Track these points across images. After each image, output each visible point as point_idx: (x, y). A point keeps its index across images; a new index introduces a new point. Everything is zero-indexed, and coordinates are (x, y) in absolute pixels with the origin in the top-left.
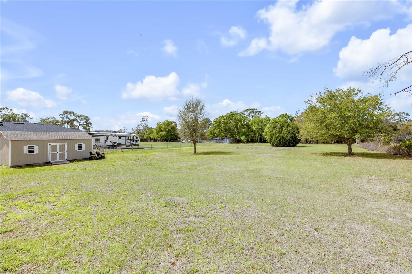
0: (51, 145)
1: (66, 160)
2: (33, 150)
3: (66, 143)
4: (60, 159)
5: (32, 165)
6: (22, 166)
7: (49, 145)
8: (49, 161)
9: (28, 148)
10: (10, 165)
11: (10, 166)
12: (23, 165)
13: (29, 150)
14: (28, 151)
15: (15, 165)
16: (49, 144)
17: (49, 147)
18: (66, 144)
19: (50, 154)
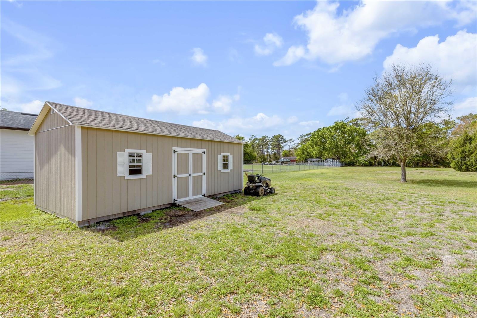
0: (179, 152)
1: (204, 195)
2: (140, 166)
3: (205, 150)
4: (194, 195)
5: (137, 212)
6: (114, 217)
7: (175, 152)
8: (175, 200)
9: (127, 159)
10: (78, 216)
11: (80, 223)
12: (115, 215)
13: (130, 166)
14: (127, 169)
15: (92, 216)
16: (174, 148)
17: (175, 157)
18: (204, 153)
19: (176, 178)
